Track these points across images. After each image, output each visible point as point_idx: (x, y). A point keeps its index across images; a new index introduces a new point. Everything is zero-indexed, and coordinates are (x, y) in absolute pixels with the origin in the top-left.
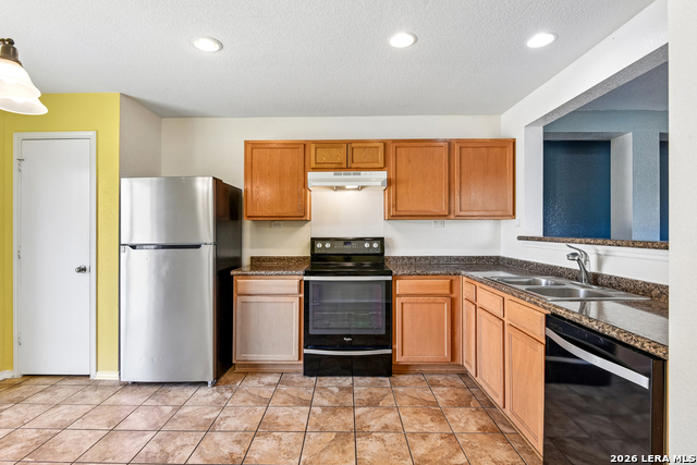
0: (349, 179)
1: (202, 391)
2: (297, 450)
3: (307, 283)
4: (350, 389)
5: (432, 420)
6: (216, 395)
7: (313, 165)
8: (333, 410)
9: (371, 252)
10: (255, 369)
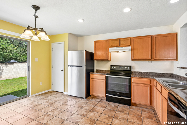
0: (120, 49)
1: (83, 100)
2: (98, 117)
3: (107, 77)
4: (117, 107)
5: (138, 120)
6: (85, 101)
7: (110, 46)
8: (110, 111)
9: (127, 70)
10: (95, 97)
